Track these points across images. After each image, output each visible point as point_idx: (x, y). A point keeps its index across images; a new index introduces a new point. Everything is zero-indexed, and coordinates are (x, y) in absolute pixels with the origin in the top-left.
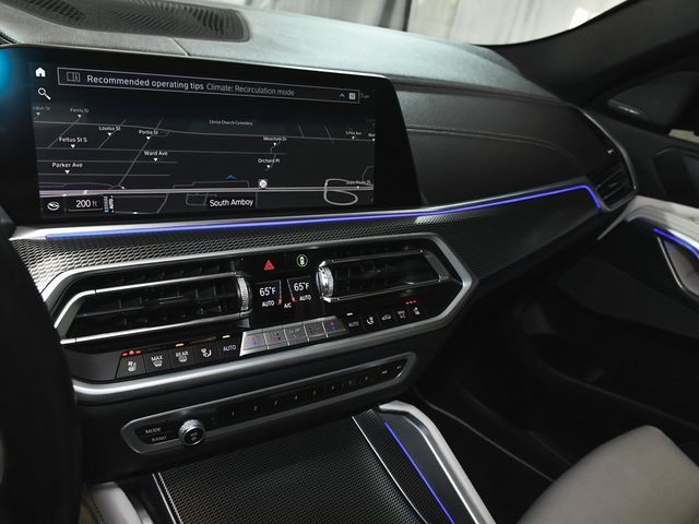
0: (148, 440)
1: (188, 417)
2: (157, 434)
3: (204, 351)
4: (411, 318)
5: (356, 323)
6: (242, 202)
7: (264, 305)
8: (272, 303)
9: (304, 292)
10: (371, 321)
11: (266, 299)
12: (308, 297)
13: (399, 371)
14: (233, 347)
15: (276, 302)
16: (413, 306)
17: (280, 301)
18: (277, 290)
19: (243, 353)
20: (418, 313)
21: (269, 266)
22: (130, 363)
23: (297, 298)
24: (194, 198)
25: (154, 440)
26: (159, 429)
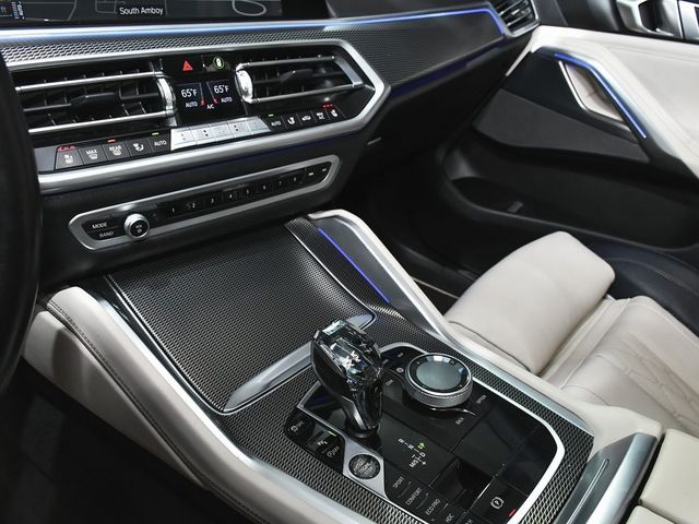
0: (96, 235)
1: (131, 212)
2: (103, 230)
3: (136, 145)
4: (329, 120)
5: (278, 123)
6: (152, 11)
7: (187, 105)
8: (195, 104)
9: (225, 95)
10: (292, 121)
11: (189, 100)
12: (229, 99)
13: (326, 173)
14: (164, 142)
15: (199, 103)
16: (331, 109)
17: (203, 102)
18: (198, 91)
19: (173, 148)
20: (336, 115)
21: (187, 67)
22: (67, 156)
23: (219, 100)
24: (102, 5)
25: (101, 235)
26: (105, 225)
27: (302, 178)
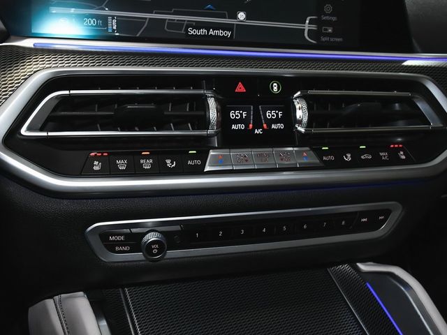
0: (111, 247)
2: (120, 243)
3: (168, 161)
4: (394, 162)
5: (332, 158)
6: (220, 33)
7: (234, 127)
8: (242, 127)
9: (277, 121)
10: (348, 158)
11: (236, 122)
12: (281, 126)
13: (383, 222)
14: (198, 162)
15: (247, 126)
16: (399, 149)
17: (251, 126)
18: (248, 114)
19: (207, 169)
20: (403, 157)
21: (240, 88)
22: (96, 163)
23: (269, 126)
24: (172, 24)
25: (117, 248)
26: (122, 238)
27: (352, 222)
